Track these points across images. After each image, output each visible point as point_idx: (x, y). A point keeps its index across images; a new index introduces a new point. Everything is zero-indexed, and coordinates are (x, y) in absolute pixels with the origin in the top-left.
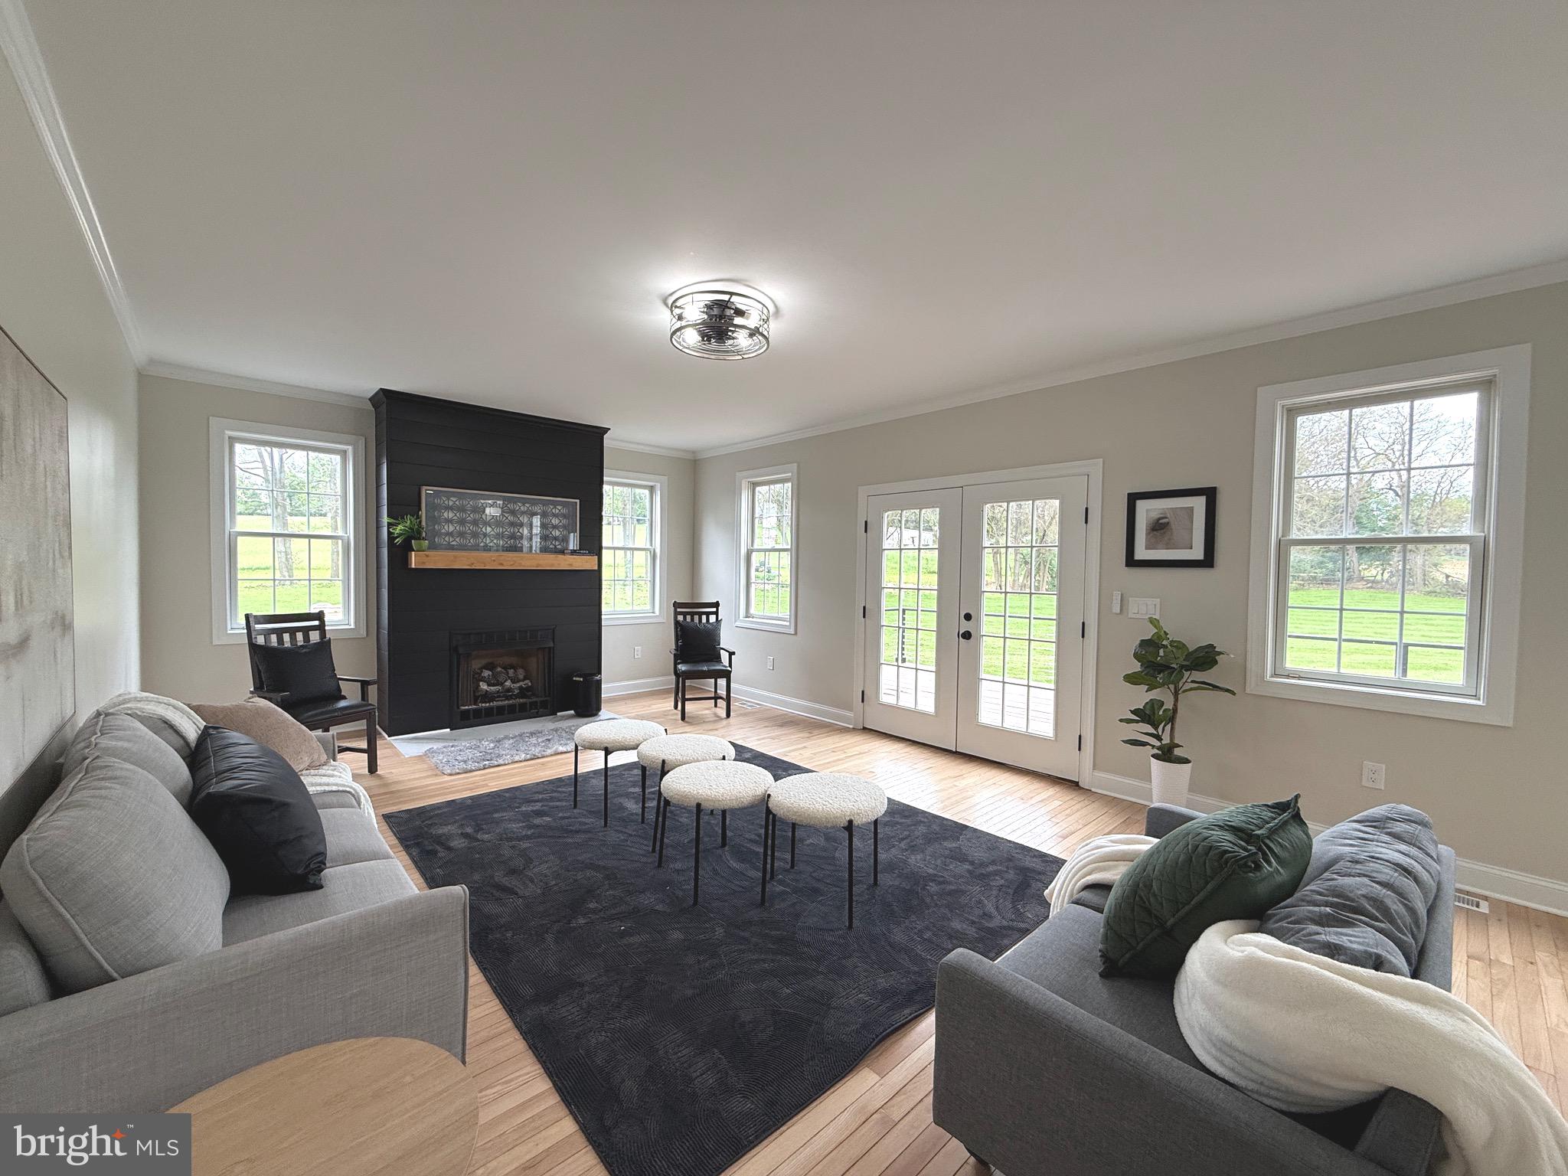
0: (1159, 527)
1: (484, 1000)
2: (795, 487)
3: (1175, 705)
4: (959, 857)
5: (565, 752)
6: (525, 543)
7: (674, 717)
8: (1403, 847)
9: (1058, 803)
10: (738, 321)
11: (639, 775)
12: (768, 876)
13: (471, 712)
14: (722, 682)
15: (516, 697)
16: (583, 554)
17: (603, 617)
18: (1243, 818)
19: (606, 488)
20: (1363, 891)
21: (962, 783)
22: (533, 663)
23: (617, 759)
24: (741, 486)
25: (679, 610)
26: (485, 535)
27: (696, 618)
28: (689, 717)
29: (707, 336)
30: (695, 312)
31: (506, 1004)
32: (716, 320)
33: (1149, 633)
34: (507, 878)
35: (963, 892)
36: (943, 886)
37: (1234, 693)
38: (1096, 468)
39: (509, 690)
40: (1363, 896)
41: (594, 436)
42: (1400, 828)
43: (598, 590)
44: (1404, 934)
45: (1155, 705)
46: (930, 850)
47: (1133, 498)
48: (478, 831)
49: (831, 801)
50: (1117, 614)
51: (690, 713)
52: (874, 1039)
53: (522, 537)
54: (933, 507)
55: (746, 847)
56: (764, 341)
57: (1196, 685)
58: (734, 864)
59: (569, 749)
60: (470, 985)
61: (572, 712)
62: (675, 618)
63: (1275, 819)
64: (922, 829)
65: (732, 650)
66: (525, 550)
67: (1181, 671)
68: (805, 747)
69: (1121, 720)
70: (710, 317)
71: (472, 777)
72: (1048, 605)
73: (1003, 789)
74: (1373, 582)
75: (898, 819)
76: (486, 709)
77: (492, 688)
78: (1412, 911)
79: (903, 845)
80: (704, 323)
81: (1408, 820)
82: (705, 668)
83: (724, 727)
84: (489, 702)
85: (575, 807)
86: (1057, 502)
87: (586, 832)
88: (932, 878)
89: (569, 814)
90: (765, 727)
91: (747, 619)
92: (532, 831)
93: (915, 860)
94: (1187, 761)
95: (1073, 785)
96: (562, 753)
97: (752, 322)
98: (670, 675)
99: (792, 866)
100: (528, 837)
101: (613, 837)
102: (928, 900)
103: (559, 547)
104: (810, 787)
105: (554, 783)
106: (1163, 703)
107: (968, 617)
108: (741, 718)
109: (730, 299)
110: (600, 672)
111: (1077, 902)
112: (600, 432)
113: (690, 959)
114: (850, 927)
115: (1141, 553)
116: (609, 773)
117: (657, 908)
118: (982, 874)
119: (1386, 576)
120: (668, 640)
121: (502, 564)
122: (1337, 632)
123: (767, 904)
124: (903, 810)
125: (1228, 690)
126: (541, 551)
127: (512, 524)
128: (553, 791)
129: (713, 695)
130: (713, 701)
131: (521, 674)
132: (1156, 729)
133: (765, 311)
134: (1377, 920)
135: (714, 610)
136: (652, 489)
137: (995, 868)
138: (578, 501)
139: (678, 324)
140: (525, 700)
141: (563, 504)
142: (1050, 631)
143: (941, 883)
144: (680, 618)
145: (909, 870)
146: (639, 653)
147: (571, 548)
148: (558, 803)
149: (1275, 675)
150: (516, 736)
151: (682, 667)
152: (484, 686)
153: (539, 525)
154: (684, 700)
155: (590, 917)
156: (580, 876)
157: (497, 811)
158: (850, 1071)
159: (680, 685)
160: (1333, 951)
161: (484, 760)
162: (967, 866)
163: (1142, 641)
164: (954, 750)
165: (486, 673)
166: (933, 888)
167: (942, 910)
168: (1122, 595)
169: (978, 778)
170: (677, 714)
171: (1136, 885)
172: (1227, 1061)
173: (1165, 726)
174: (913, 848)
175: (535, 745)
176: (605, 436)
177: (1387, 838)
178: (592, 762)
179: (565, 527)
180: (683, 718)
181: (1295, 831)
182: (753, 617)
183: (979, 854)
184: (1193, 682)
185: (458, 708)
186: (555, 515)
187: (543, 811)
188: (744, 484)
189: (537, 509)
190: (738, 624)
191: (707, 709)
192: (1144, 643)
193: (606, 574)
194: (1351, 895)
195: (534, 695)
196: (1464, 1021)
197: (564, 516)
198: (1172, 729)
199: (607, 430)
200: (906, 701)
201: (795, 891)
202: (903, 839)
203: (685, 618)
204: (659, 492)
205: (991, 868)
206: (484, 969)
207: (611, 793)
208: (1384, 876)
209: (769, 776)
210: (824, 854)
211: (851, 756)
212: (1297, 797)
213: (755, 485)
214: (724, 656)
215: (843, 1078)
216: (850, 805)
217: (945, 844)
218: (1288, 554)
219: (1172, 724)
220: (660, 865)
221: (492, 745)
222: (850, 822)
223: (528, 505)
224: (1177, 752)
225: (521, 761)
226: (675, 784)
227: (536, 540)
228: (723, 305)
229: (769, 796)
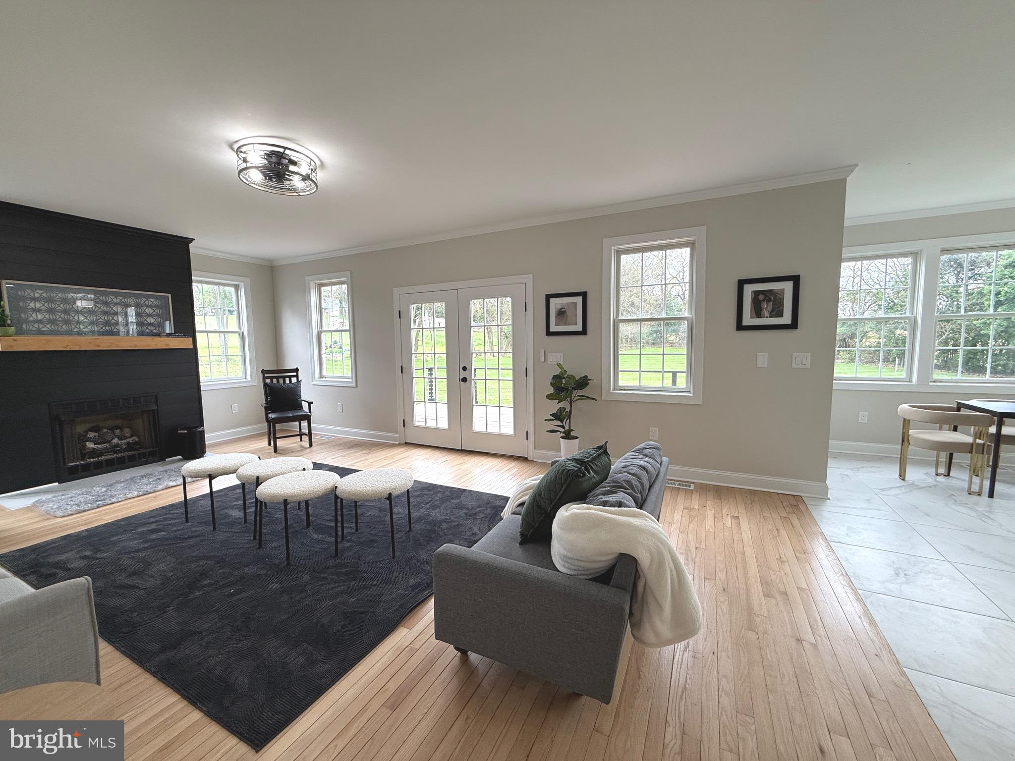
0: (561, 313)
1: (115, 662)
2: (350, 287)
3: (571, 409)
4: (460, 507)
5: (175, 486)
6: (122, 329)
7: (269, 451)
8: (647, 459)
9: (516, 470)
10: (292, 168)
11: (240, 493)
12: (339, 539)
13: (80, 467)
14: (304, 424)
15: (125, 450)
16: (178, 336)
17: (201, 384)
18: (582, 455)
19: (196, 287)
20: (624, 478)
21: (464, 467)
22: (139, 424)
23: (220, 484)
24: (309, 286)
25: (266, 375)
26: (78, 322)
27: (281, 380)
28: (280, 450)
29: (268, 176)
30: (257, 158)
31: (136, 659)
32: (275, 165)
33: (557, 372)
34: (128, 579)
35: (462, 525)
36: (450, 524)
37: (596, 400)
38: (529, 279)
39: (117, 446)
40: (624, 480)
41: (182, 244)
42: (647, 451)
43: (195, 364)
44: (637, 493)
45: (561, 410)
46: (443, 506)
47: (549, 297)
48: (96, 553)
49: (377, 484)
50: (543, 362)
51: (280, 447)
52: (406, 611)
53: (117, 323)
54: (441, 302)
55: (325, 525)
56: (313, 185)
57: (579, 397)
58: (316, 536)
59: (179, 483)
60: (100, 656)
61: (180, 457)
62: (264, 381)
63: (595, 453)
64: (440, 495)
65: (310, 400)
66: (121, 334)
67: (572, 390)
68: (366, 459)
69: (545, 420)
70: (270, 163)
71: (84, 516)
72: (508, 361)
73: (486, 467)
74: (672, 343)
75: (425, 492)
76: (95, 463)
77: (100, 446)
78: (641, 483)
79: (428, 506)
80: (264, 167)
81: (652, 448)
82: (291, 415)
83: (307, 454)
84: (98, 457)
85: (187, 521)
86: (509, 299)
87: (196, 537)
88: (444, 521)
89: (182, 527)
90: (339, 450)
91: (321, 379)
92: (149, 544)
93: (435, 514)
94: (577, 438)
95: (524, 459)
96: (172, 487)
97: (304, 169)
98: (264, 422)
99: (357, 530)
100: (145, 549)
101: (220, 536)
102: (441, 533)
103: (155, 331)
104: (364, 478)
105: (167, 509)
106: (565, 409)
107: (465, 369)
108: (321, 446)
109: (284, 152)
110: (202, 424)
111: (513, 514)
112: (186, 242)
113: (285, 598)
114: (394, 556)
115: (553, 328)
116: (214, 495)
117: (259, 573)
118: (472, 513)
119: (678, 339)
120: (260, 397)
121: (99, 346)
122: (662, 367)
123: (339, 555)
124: (429, 487)
125: (593, 399)
126: (138, 335)
127: (105, 313)
128: (166, 514)
129: (299, 433)
130: (299, 437)
131: (127, 432)
132: (562, 423)
133: (312, 163)
134: (628, 489)
135: (295, 374)
136: (237, 287)
137: (480, 509)
138: (170, 295)
139: (244, 165)
140: (133, 453)
141: (156, 298)
142: (509, 375)
143: (449, 522)
144: (268, 381)
145: (430, 519)
146: (237, 409)
147: (168, 331)
148: (171, 522)
149: (615, 389)
150: (127, 480)
151: (272, 416)
152: (90, 445)
153: (134, 314)
154: (275, 439)
155: (204, 590)
156: (194, 565)
157: (113, 536)
158: (392, 632)
159: (272, 429)
160: (605, 504)
161: (97, 501)
162: (465, 511)
163: (554, 376)
164: (461, 449)
165: (92, 435)
166: (444, 526)
167: (450, 536)
168: (545, 351)
169: (474, 462)
170: (270, 449)
171: (535, 496)
172: (567, 565)
173: (566, 421)
174: (434, 507)
175: (146, 484)
176: (190, 245)
177: (642, 456)
178: (199, 489)
179: (159, 315)
180: (276, 451)
181: (605, 458)
182: (325, 378)
183: (470, 503)
184: (578, 396)
185: (65, 464)
186: (148, 306)
187: (158, 529)
188: (312, 285)
189: (131, 301)
190: (314, 383)
191: (295, 443)
192: (555, 377)
193: (201, 352)
194: (619, 481)
195: (141, 447)
196: (646, 520)
197: (158, 307)
198: (570, 422)
199: (192, 240)
200: (431, 424)
201: (360, 543)
202: (427, 503)
203: (272, 381)
204: (243, 290)
205: (478, 510)
206: (113, 642)
207: (217, 508)
208: (633, 471)
209: (337, 476)
210: (378, 520)
211: (397, 461)
212: (606, 443)
213: (320, 286)
214: (305, 406)
215: (387, 636)
216: (389, 485)
217: (453, 501)
218: (618, 327)
219: (570, 419)
220: (260, 546)
221: (104, 489)
222: (390, 494)
223: (120, 298)
224: (572, 434)
225: (133, 498)
226: (265, 490)
227: (133, 328)
228: (280, 156)
229: (336, 487)
